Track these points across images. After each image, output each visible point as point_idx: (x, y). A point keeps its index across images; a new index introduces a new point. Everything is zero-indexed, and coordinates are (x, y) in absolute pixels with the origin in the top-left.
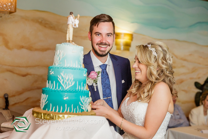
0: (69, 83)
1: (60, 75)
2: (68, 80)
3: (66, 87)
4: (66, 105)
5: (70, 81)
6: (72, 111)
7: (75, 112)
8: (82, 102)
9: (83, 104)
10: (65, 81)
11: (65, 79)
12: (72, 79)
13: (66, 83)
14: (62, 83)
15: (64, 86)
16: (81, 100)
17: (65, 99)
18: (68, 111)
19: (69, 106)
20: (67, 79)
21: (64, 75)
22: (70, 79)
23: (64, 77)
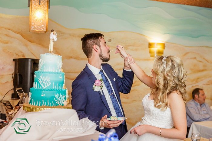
0: (46, 84)
1: (40, 78)
2: (45, 82)
3: (44, 86)
4: (43, 100)
5: (47, 82)
6: (48, 105)
7: (50, 106)
8: (57, 98)
9: (58, 100)
10: (43, 82)
11: (44, 81)
12: (49, 81)
13: (44, 84)
14: (41, 84)
15: (42, 86)
16: (56, 97)
17: (42, 96)
18: (45, 105)
19: (46, 101)
20: (45, 80)
21: (43, 78)
22: (47, 80)
23: (42, 79)
